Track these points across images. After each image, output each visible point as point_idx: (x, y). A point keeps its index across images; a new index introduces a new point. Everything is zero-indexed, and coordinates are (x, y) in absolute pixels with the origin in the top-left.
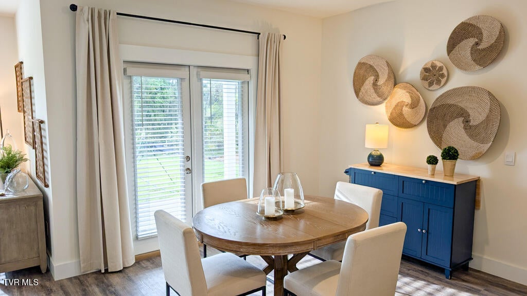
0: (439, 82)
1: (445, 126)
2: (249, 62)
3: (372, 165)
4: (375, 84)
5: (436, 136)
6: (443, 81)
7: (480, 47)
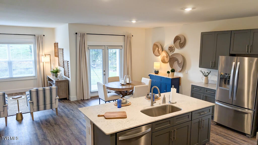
0: (172, 51)
1: (173, 63)
2: (122, 44)
3: (156, 73)
4: (158, 50)
5: (171, 65)
6: (173, 51)
7: (181, 43)
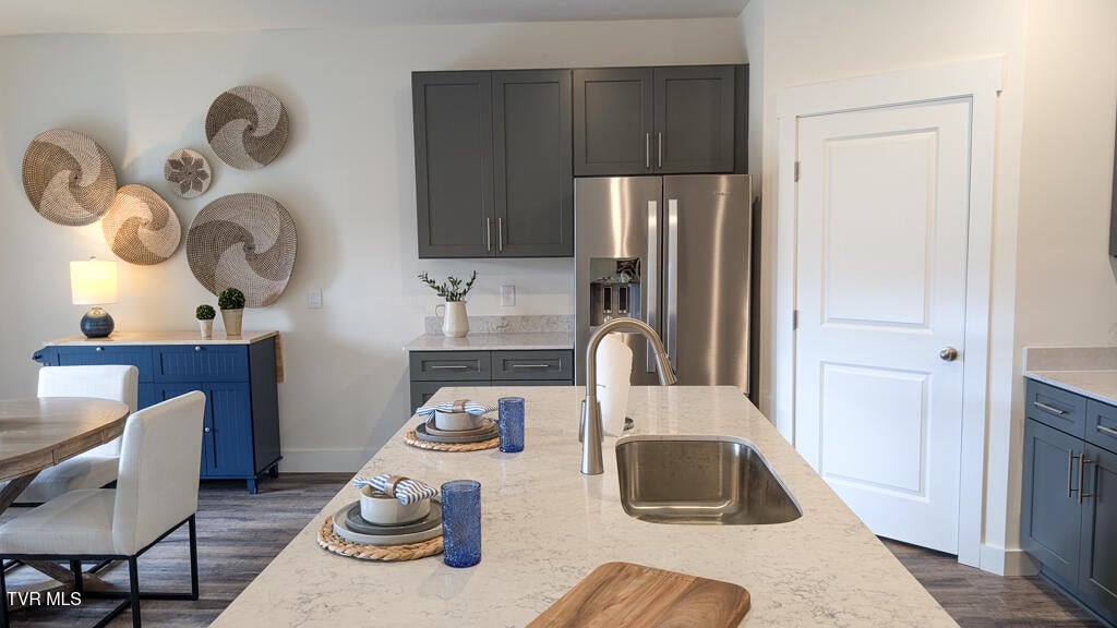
0: (198, 186)
4: (74, 184)
5: (205, 276)
6: (205, 183)
